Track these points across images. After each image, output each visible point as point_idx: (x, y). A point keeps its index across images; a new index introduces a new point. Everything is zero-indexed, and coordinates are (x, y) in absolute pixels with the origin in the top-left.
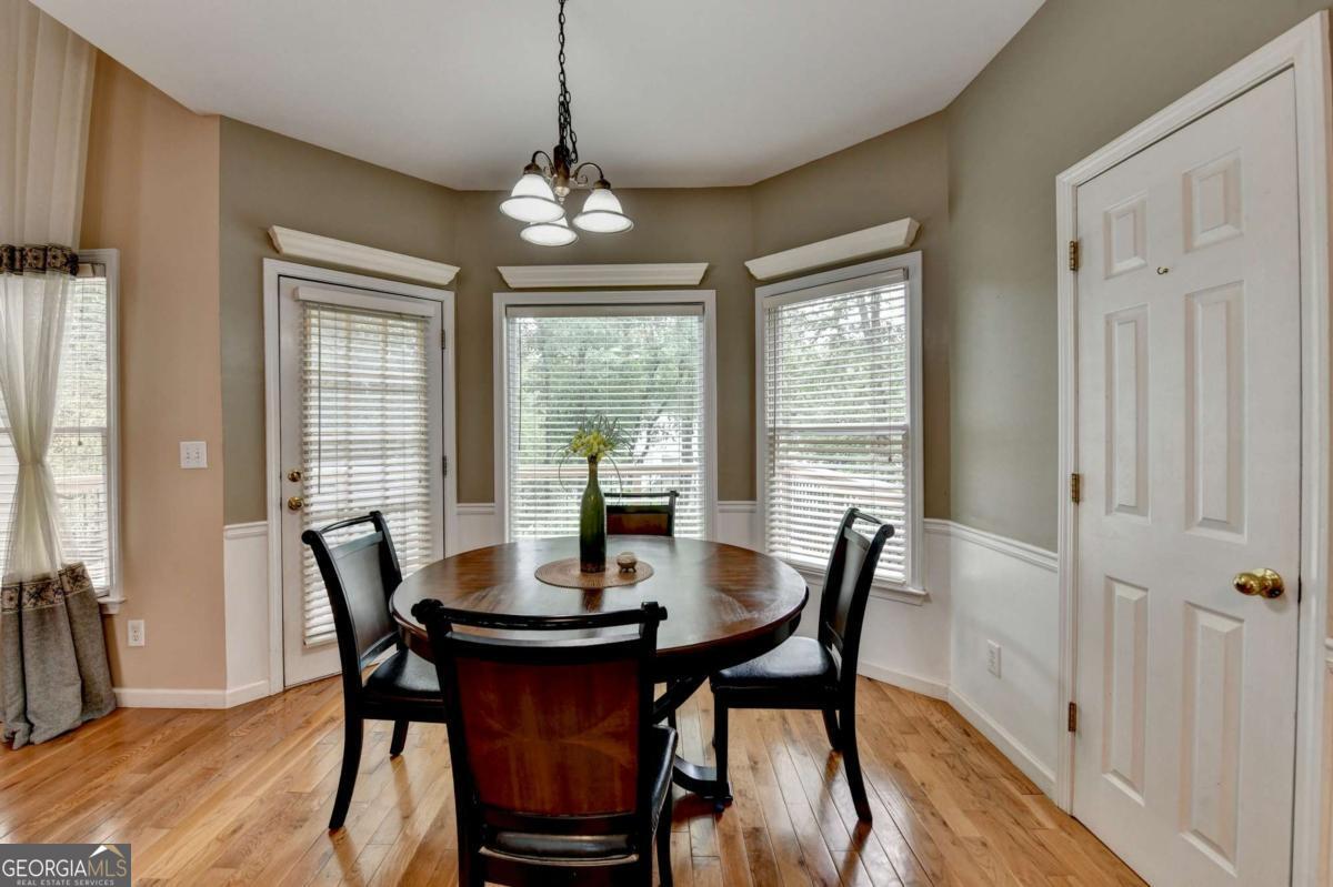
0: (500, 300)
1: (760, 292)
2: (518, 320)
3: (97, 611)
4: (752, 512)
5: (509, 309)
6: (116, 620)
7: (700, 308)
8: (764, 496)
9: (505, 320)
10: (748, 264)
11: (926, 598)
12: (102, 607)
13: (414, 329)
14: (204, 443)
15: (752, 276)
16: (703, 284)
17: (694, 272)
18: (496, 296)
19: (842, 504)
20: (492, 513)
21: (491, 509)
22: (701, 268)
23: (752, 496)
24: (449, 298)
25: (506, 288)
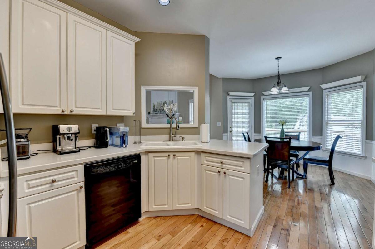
0: (262, 98)
1: (324, 91)
2: (266, 101)
4: (322, 138)
5: (264, 99)
7: (308, 95)
8: (325, 135)
9: (263, 101)
10: (321, 86)
11: (366, 157)
13: (247, 104)
14: (220, 122)
15: (322, 88)
16: (308, 91)
17: (307, 88)
19: (336, 134)
21: (260, 135)
22: (308, 88)
23: (322, 135)
24: (253, 98)
25: (264, 95)
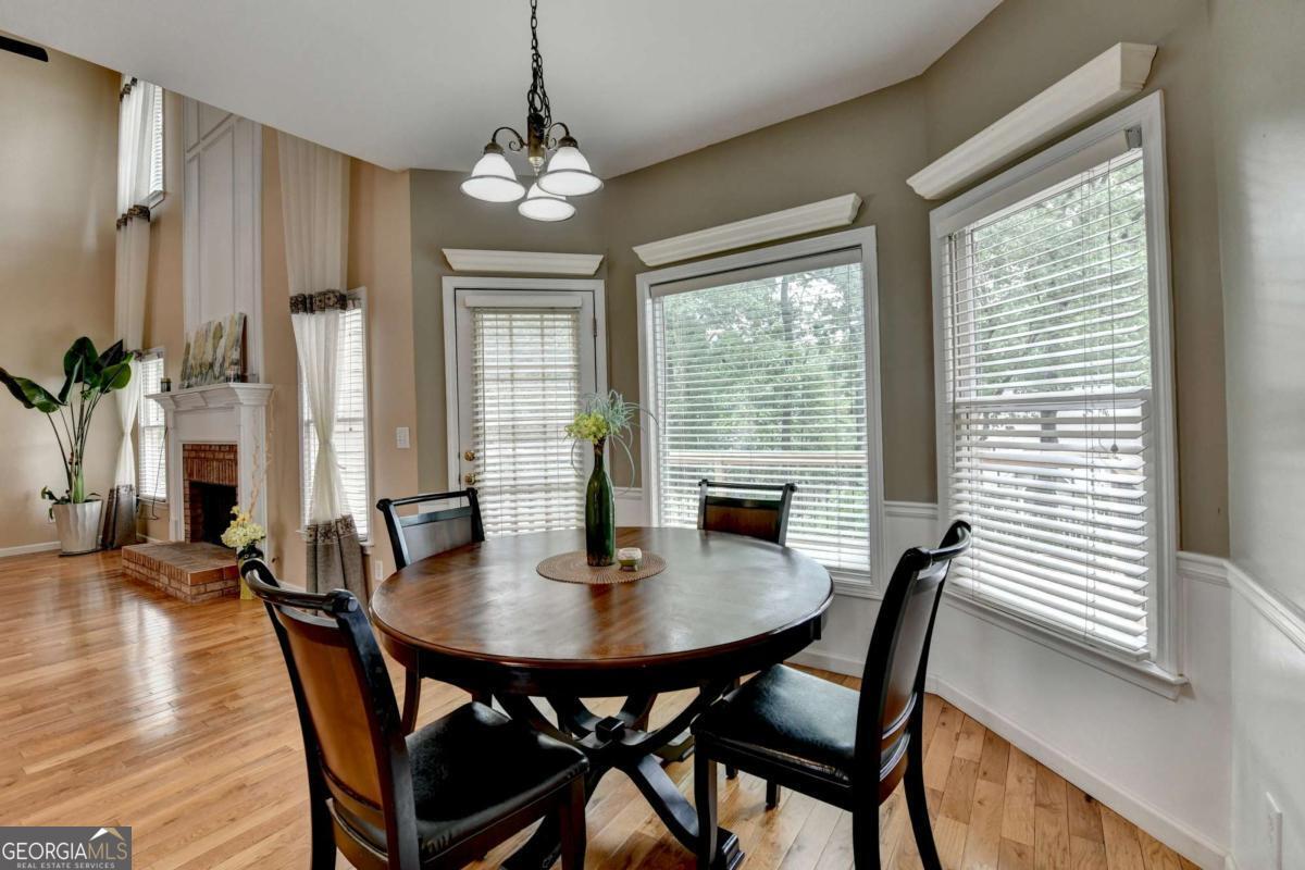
0: (641, 282)
1: (936, 215)
2: (663, 298)
3: (359, 550)
4: (934, 518)
5: (653, 288)
6: (371, 558)
7: (856, 252)
8: (947, 497)
9: (649, 301)
10: (908, 181)
11: (1185, 689)
12: (362, 549)
13: (568, 320)
14: (407, 428)
15: (920, 198)
16: (856, 222)
18: (639, 277)
20: (639, 498)
21: (638, 495)
22: (849, 201)
23: (933, 497)
24: (599, 286)
25: (643, 264)
